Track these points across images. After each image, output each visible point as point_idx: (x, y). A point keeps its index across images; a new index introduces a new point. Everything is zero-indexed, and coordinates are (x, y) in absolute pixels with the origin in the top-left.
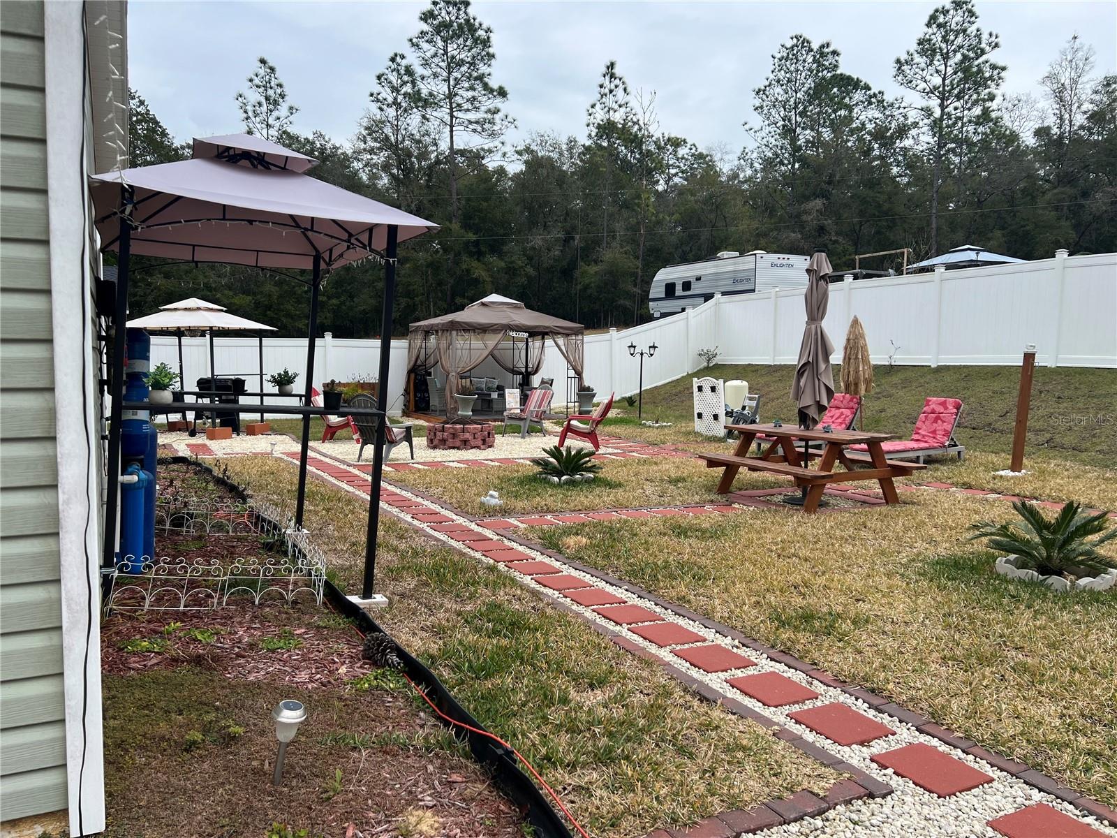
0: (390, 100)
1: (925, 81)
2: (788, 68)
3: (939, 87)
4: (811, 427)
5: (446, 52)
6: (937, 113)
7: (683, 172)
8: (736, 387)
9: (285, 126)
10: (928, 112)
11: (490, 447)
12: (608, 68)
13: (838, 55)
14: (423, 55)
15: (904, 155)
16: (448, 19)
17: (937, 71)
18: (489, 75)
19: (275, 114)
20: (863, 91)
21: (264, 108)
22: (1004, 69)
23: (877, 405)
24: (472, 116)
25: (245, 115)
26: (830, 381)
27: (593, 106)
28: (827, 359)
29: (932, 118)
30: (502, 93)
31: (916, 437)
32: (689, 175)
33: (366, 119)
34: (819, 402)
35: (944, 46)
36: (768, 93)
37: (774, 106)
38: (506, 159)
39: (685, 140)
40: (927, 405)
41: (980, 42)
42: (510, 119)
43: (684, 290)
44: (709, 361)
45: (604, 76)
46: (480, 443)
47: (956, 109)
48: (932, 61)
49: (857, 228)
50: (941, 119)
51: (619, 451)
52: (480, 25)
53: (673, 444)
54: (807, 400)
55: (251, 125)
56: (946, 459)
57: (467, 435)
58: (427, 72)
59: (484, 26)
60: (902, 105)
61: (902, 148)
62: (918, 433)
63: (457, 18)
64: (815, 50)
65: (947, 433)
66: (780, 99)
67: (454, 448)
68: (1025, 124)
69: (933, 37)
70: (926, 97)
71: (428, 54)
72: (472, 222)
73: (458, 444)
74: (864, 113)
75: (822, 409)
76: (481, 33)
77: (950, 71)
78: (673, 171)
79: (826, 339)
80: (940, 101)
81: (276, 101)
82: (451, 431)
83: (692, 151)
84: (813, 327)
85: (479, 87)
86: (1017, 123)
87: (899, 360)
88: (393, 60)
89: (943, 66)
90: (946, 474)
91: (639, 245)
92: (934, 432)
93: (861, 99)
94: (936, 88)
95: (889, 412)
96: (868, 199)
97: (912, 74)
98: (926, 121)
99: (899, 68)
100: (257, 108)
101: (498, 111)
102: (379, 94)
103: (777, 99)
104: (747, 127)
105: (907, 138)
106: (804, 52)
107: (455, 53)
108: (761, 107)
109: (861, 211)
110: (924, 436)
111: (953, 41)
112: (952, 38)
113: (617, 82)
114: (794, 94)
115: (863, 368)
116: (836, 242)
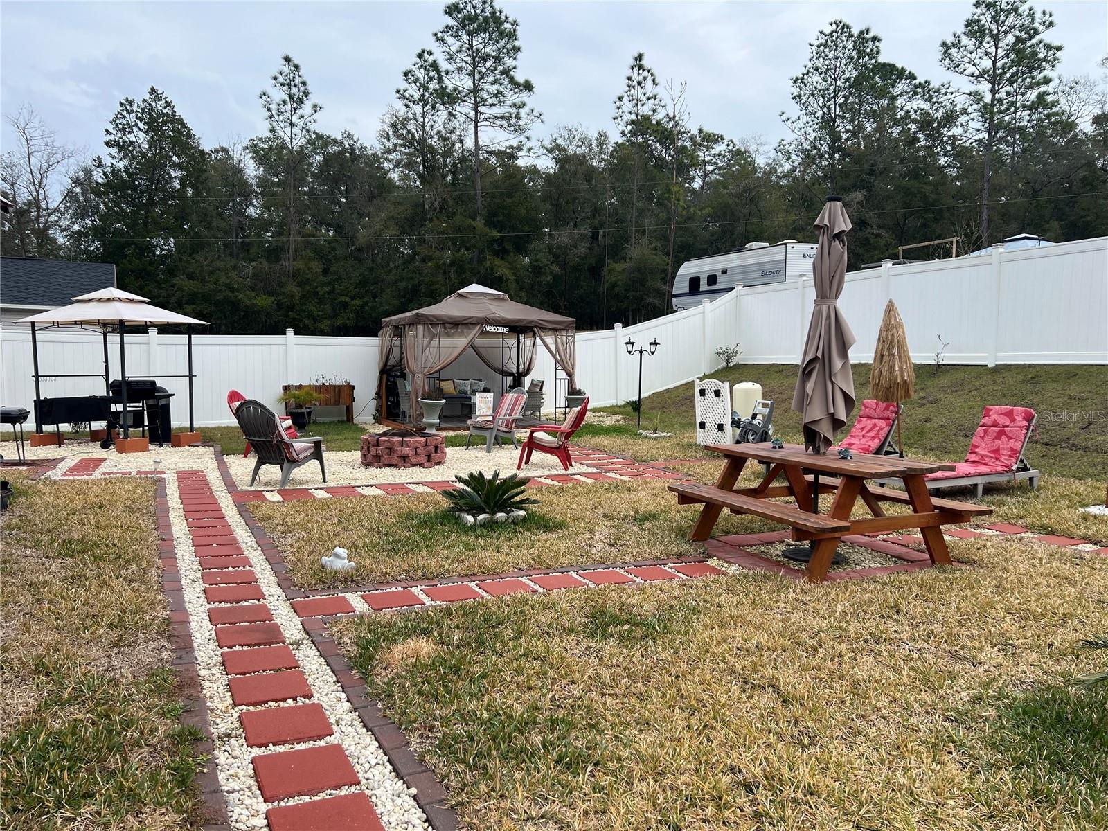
0: (417, 96)
1: (974, 65)
2: (827, 56)
3: (989, 71)
4: (822, 450)
5: (471, 46)
6: (988, 98)
7: (720, 168)
8: (747, 392)
9: (309, 124)
10: (977, 97)
11: (438, 464)
12: (636, 59)
13: (879, 40)
14: (448, 50)
15: (953, 144)
16: (473, 12)
17: (987, 54)
18: (515, 68)
19: (299, 112)
20: (908, 81)
21: (288, 107)
22: (1059, 49)
23: (920, 413)
24: (497, 111)
25: (268, 114)
26: (848, 384)
27: (621, 98)
28: (844, 354)
29: (982, 103)
30: (528, 86)
31: (973, 457)
32: (726, 171)
33: (389, 116)
34: (833, 415)
35: (994, 27)
36: (806, 82)
37: (813, 95)
38: (532, 155)
39: (722, 136)
40: (987, 415)
41: (1032, 22)
42: (536, 113)
43: (709, 284)
44: (728, 360)
45: (632, 69)
46: (423, 459)
47: (1008, 94)
48: (981, 43)
49: (901, 222)
50: (992, 105)
51: (595, 470)
52: (507, 18)
53: (666, 460)
54: (816, 412)
55: (274, 124)
56: (1013, 488)
57: (406, 451)
58: (451, 67)
59: (511, 19)
60: (949, 91)
61: (950, 136)
62: (975, 453)
63: (482, 12)
64: (856, 35)
65: (1014, 453)
66: (819, 87)
67: (390, 466)
68: (1083, 108)
69: (981, 17)
70: (975, 82)
71: (454, 49)
72: (495, 219)
73: (395, 461)
74: (909, 103)
75: (837, 424)
76: (507, 25)
77: (1001, 53)
78: (710, 168)
79: (843, 324)
80: (990, 85)
81: (300, 99)
82: (387, 444)
83: (730, 147)
84: (824, 307)
85: (505, 82)
86: (1075, 108)
87: (950, 358)
88: (420, 56)
89: (994, 48)
90: (1015, 511)
91: (669, 241)
92: (997, 451)
93: (906, 88)
94: (985, 72)
95: (935, 423)
96: (913, 190)
97: (959, 57)
98: (975, 106)
99: (946, 52)
100: (282, 106)
101: (524, 105)
102: (405, 91)
103: (816, 88)
104: (784, 117)
105: (957, 126)
106: (844, 38)
107: (481, 46)
108: (800, 96)
109: (905, 203)
110: (982, 457)
111: (1003, 22)
112: (1003, 18)
113: (646, 73)
114: (833, 82)
115: (901, 368)
116: (877, 236)
